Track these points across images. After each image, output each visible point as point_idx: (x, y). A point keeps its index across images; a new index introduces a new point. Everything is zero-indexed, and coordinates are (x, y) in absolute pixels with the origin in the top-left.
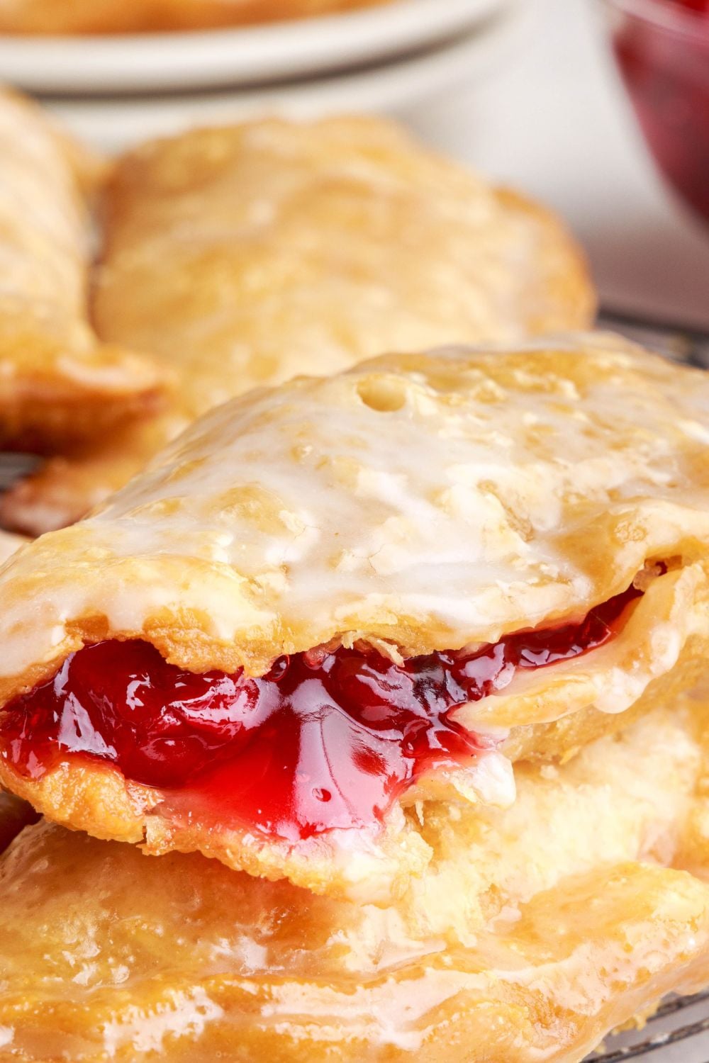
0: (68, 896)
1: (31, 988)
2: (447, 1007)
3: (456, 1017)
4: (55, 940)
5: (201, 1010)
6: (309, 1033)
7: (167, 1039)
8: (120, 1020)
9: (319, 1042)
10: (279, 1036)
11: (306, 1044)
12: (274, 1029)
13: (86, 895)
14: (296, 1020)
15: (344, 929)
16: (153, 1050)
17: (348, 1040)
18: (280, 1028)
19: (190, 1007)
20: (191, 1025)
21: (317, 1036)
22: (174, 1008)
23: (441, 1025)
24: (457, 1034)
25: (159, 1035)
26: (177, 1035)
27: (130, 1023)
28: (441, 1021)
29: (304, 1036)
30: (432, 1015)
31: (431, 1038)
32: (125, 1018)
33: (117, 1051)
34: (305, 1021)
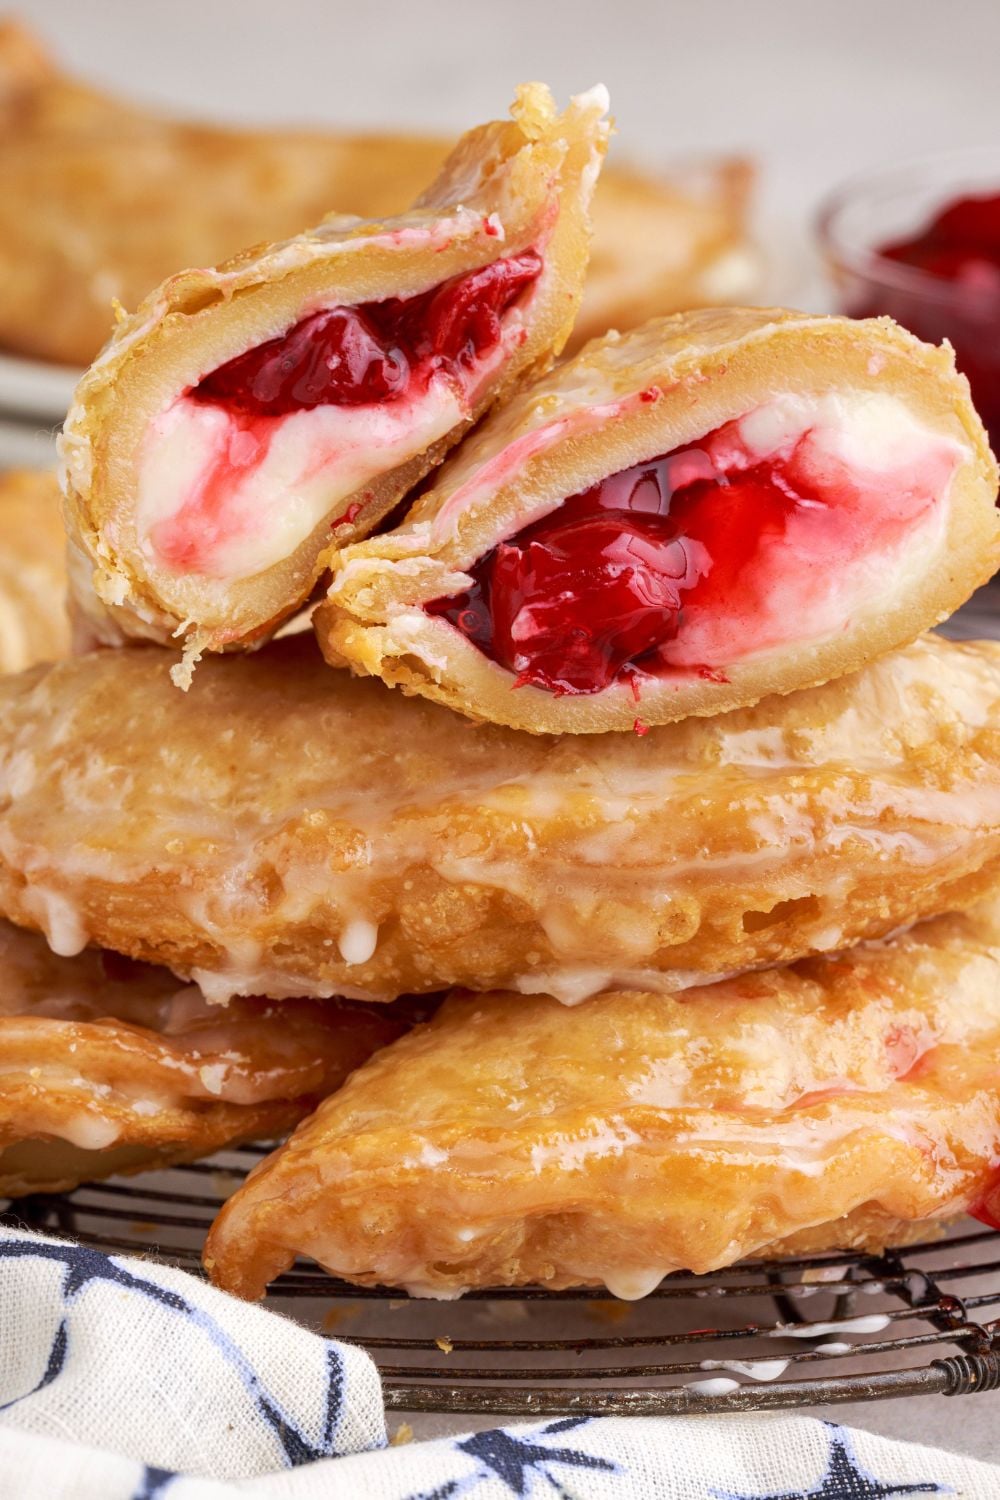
0: (500, 1040)
1: (465, 1116)
2: (849, 1139)
3: (856, 1149)
4: (487, 1077)
5: (621, 1136)
6: (720, 1158)
7: (588, 1162)
8: (546, 1143)
9: (728, 1166)
10: (693, 1159)
11: (716, 1168)
12: (688, 1153)
13: (516, 1040)
14: (706, 1145)
15: (755, 1070)
16: (576, 1170)
17: (756, 1165)
18: (694, 1152)
19: (610, 1132)
20: (612, 1149)
21: (727, 1159)
22: (596, 1134)
23: (843, 1156)
24: (858, 1165)
25: (581, 1157)
26: (599, 1157)
27: (555, 1145)
28: (843, 1152)
29: (715, 1160)
30: (832, 1147)
31: (833, 1169)
32: (551, 1141)
33: (543, 1169)
34: (718, 1146)
